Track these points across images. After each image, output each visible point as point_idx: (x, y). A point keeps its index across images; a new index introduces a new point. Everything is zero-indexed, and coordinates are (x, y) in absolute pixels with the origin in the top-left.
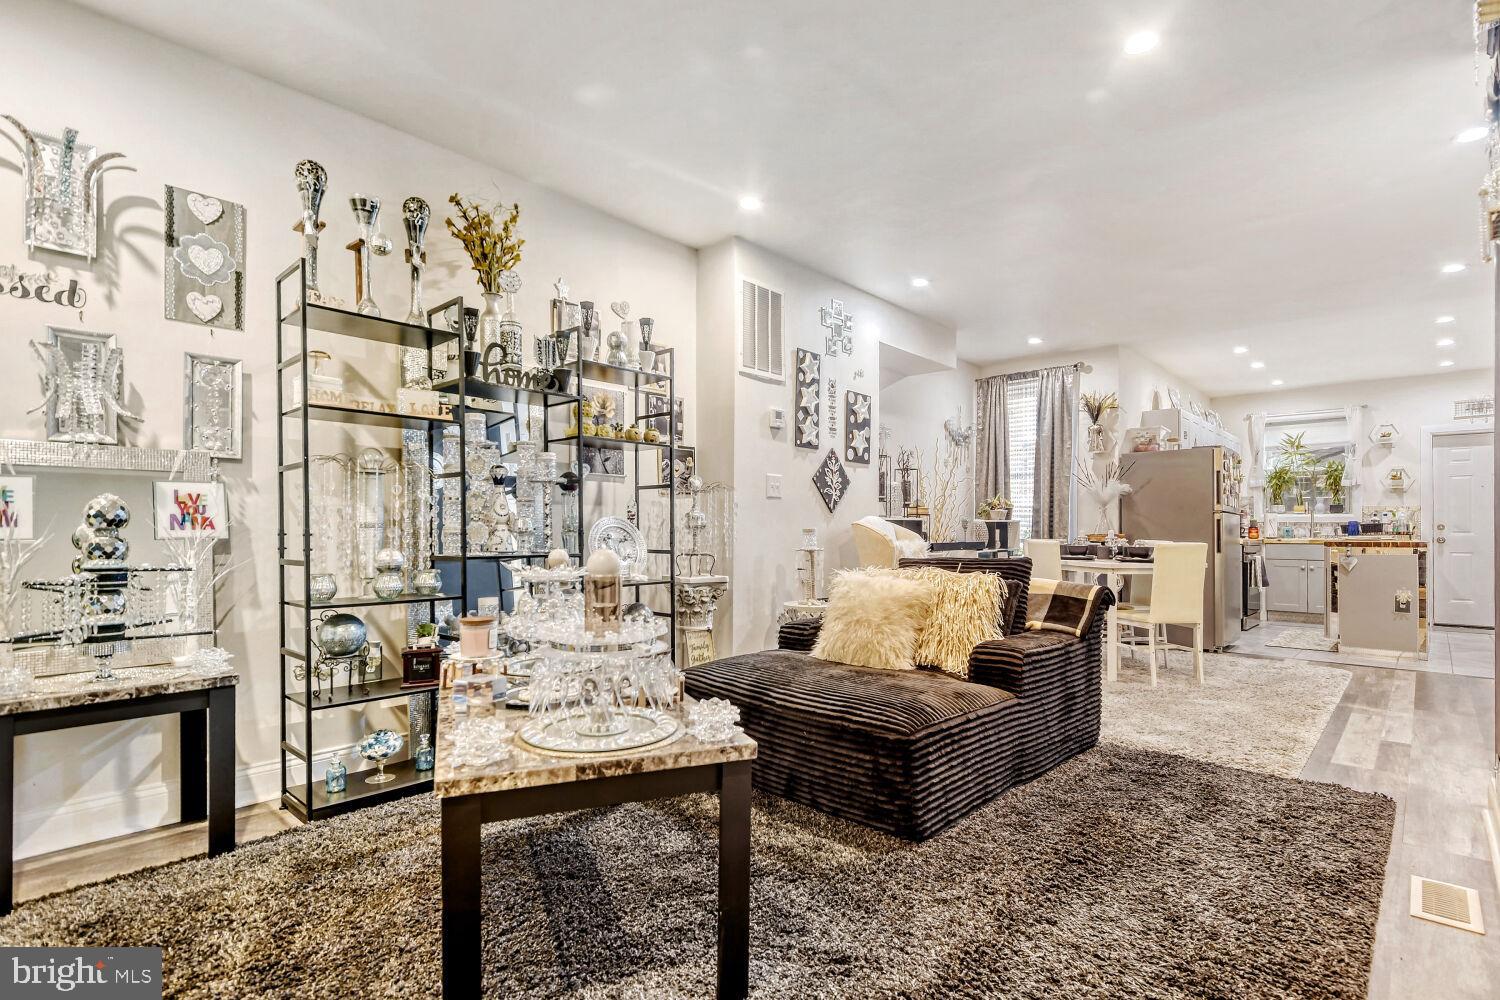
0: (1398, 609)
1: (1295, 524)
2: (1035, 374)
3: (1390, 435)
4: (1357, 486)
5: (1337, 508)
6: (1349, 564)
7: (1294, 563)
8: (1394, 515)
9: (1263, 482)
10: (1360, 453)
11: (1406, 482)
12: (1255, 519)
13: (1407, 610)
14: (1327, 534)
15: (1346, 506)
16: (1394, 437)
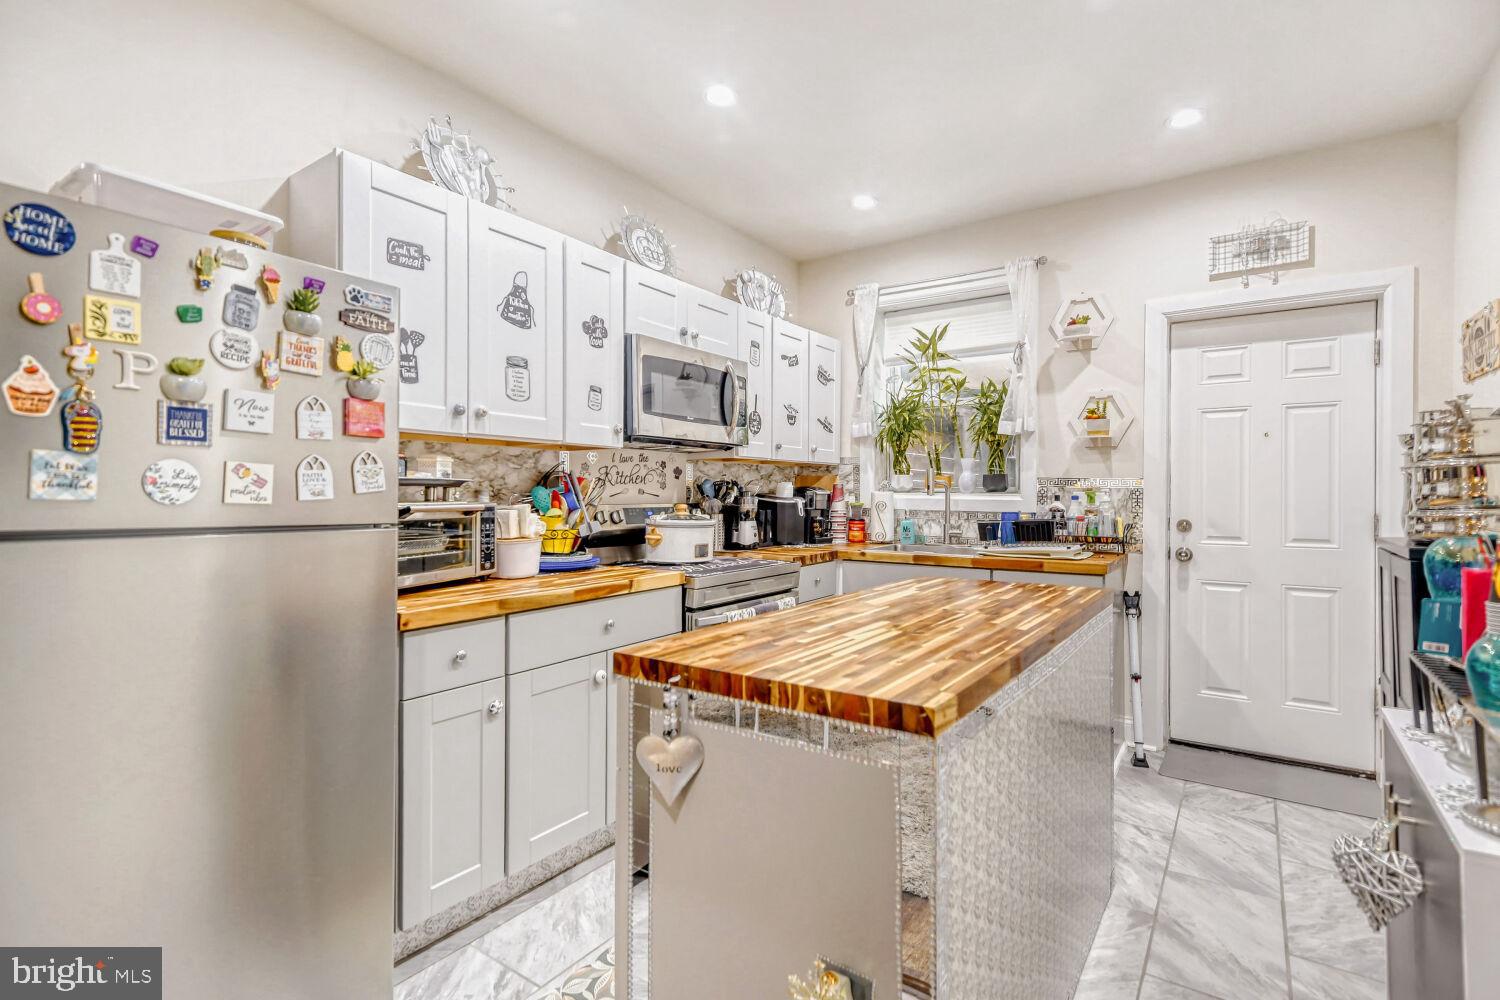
4: (1027, 434)
5: (996, 482)
8: (1091, 498)
9: (873, 426)
10: (1033, 363)
11: (1115, 425)
12: (859, 501)
15: (1012, 476)
16: (1095, 327)
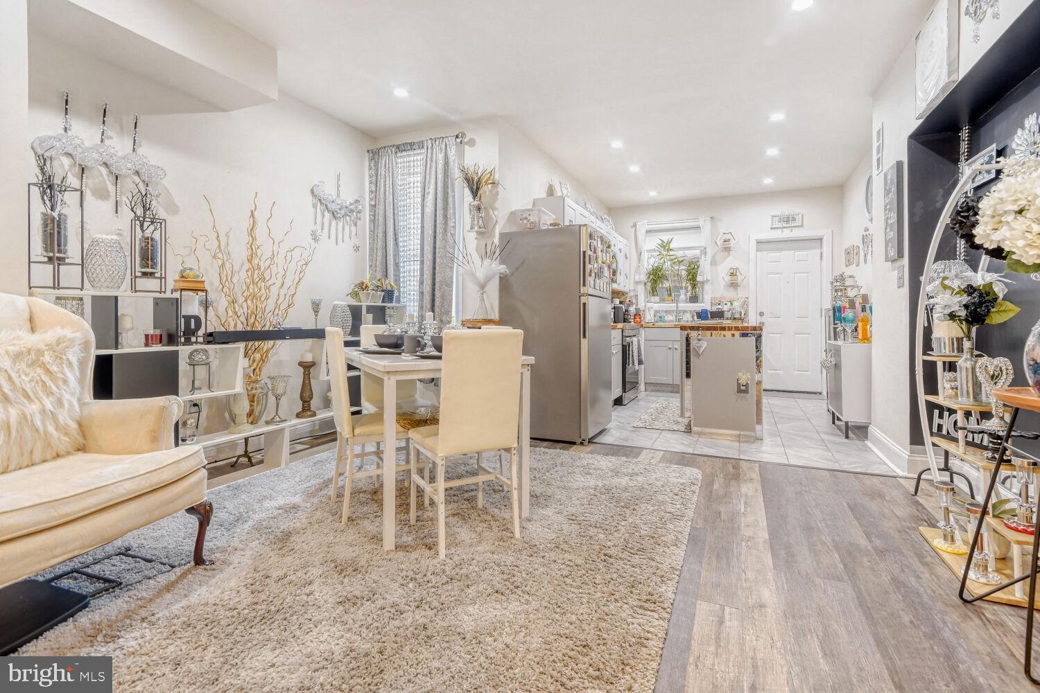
0: (740, 391)
1: (666, 312)
2: (421, 145)
3: (729, 240)
4: (708, 281)
5: (694, 299)
6: (700, 347)
7: (663, 343)
8: (732, 304)
9: (643, 277)
10: (709, 255)
11: (740, 278)
12: (639, 307)
13: (746, 391)
14: (687, 319)
15: (700, 297)
16: (732, 242)
